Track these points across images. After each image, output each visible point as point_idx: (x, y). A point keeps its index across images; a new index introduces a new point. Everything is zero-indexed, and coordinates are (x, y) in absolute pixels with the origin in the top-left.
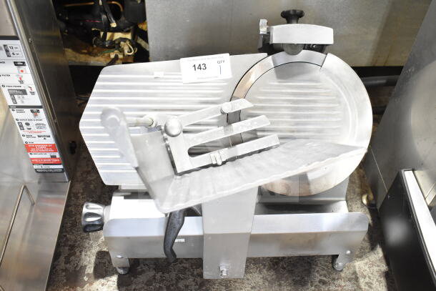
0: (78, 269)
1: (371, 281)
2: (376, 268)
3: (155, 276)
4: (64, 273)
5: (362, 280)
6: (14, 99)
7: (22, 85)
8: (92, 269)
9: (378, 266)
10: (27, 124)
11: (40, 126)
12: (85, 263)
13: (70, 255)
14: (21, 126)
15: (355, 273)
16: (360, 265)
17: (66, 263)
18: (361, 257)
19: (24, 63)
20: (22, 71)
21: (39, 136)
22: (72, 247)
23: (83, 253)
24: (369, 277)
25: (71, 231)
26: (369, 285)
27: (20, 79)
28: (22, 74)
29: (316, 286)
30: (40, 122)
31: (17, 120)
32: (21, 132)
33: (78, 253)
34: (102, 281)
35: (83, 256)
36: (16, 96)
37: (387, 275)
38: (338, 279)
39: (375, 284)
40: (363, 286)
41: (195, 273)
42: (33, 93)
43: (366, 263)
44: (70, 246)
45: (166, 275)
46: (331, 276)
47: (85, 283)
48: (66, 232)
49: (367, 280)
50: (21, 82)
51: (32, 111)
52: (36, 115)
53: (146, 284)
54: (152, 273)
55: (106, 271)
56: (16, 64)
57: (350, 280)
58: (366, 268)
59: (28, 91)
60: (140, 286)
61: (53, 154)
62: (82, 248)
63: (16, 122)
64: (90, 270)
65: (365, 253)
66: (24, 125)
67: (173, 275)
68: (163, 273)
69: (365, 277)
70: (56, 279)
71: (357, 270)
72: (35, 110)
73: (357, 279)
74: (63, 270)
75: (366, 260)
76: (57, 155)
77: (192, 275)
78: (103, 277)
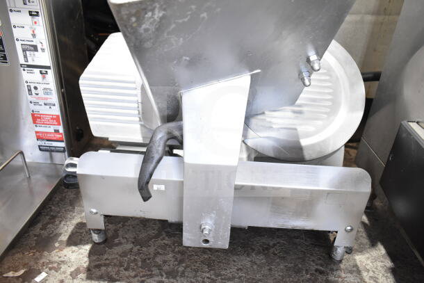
0: (51, 236)
1: (376, 275)
2: (380, 264)
3: (132, 249)
4: (35, 238)
5: (365, 274)
6: (25, 56)
7: (34, 40)
8: (67, 237)
9: (382, 262)
10: (36, 88)
11: (47, 91)
12: (62, 231)
13: (48, 223)
14: (30, 90)
15: (356, 266)
16: (361, 259)
17: (41, 229)
18: (361, 252)
19: (37, 12)
20: (35, 23)
21: (45, 104)
22: (54, 217)
23: (63, 223)
24: (374, 272)
25: (58, 204)
26: (375, 279)
27: (33, 32)
28: (35, 26)
29: (311, 274)
30: (47, 86)
31: (27, 82)
32: (30, 98)
33: (57, 222)
34: (74, 248)
35: (62, 225)
36: (28, 52)
37: (394, 271)
38: (337, 270)
39: (381, 279)
40: (367, 280)
41: (176, 250)
42: (43, 50)
43: (368, 258)
44: (52, 215)
45: (144, 249)
46: (329, 267)
47: (55, 248)
48: (53, 204)
49: (371, 274)
50: (34, 35)
51: (41, 73)
52: (44, 78)
53: (120, 256)
54: (129, 246)
55: (81, 240)
56: (31, 14)
57: (351, 272)
58: (369, 262)
59: (39, 47)
60: (113, 256)
61: (57, 127)
62: (63, 218)
63: (26, 84)
64: (64, 238)
65: (365, 249)
66: (32, 89)
67: (152, 250)
68: (142, 247)
69: (368, 271)
70: (25, 243)
71: (358, 263)
72: (44, 70)
73: (359, 272)
74: (35, 236)
75: (367, 255)
76: (61, 129)
77: (173, 251)
78: (76, 244)
